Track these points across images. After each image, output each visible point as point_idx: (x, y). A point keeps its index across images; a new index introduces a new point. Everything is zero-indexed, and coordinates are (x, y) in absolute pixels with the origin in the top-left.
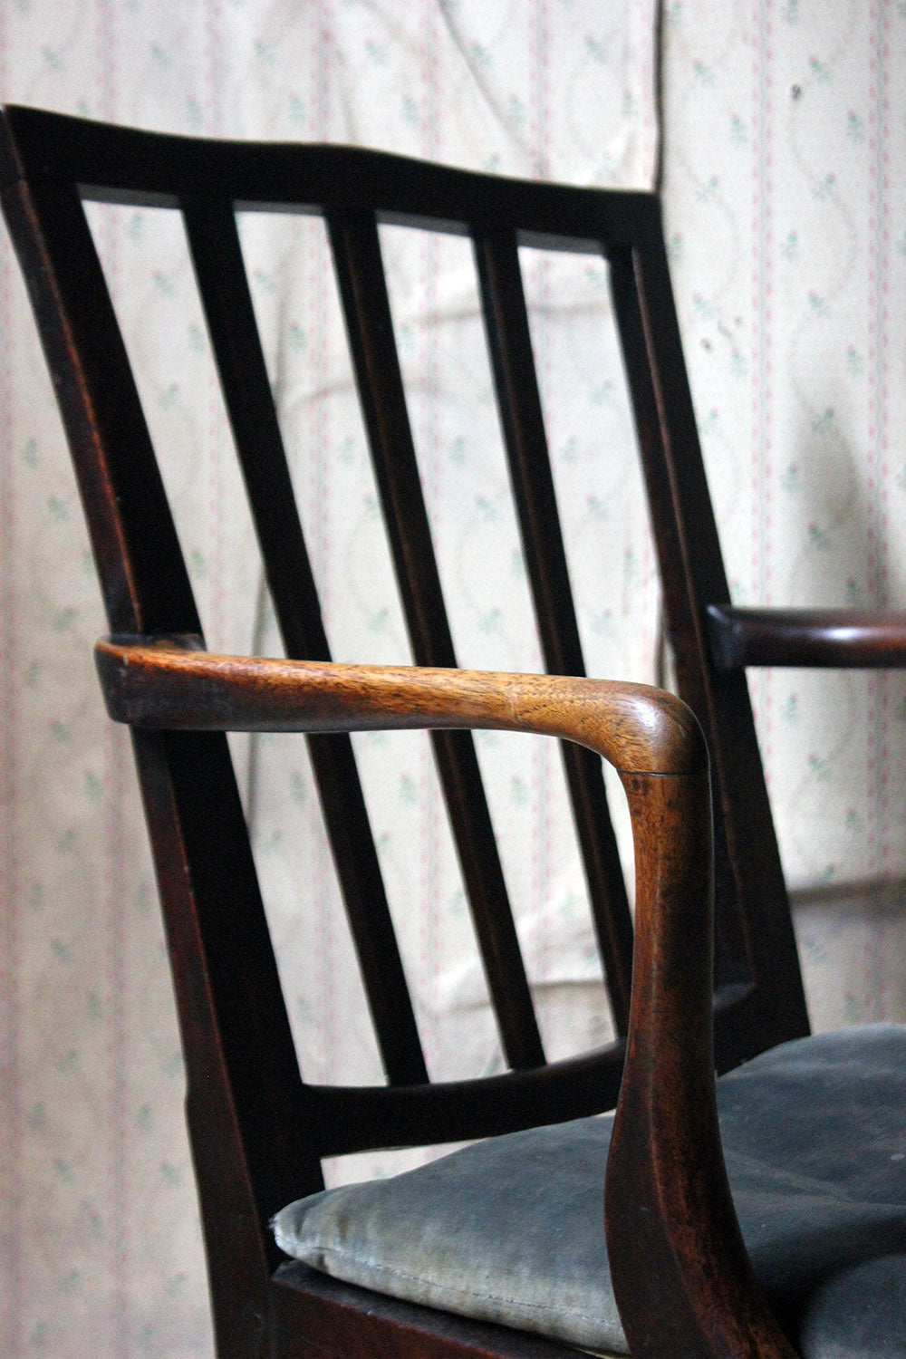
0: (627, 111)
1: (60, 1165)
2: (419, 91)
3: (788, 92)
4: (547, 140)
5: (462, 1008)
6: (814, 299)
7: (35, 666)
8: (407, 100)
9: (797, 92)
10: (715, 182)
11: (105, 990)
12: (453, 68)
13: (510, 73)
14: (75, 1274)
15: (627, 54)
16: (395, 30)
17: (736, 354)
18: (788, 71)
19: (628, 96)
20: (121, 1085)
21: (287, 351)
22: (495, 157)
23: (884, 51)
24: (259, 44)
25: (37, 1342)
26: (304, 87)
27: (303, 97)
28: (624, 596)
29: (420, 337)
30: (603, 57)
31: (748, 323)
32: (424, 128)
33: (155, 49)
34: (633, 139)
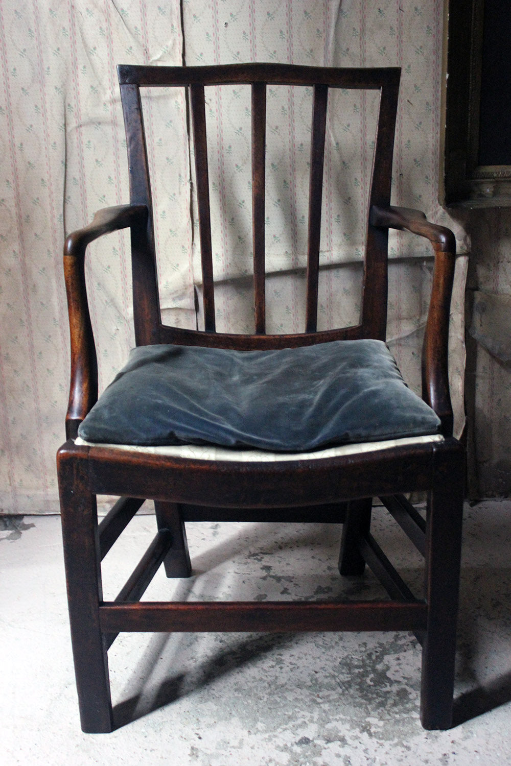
0: (173, 31)
1: (15, 371)
2: (104, 25)
3: (223, 24)
4: (147, 41)
8: (101, 28)
9: (226, 24)
10: (201, 54)
11: (24, 318)
12: (115, 17)
13: (134, 18)
14: (23, 403)
15: (171, 12)
16: (96, 6)
17: (211, 111)
18: (223, 18)
19: (172, 26)
20: (32, 346)
21: (67, 113)
22: (131, 48)
23: (254, 11)
24: (50, 10)
25: (13, 423)
26: (67, 25)
27: (67, 28)
28: (179, 189)
29: (110, 107)
30: (164, 13)
31: (214, 101)
32: (107, 38)
33: (16, 12)
34: (175, 41)
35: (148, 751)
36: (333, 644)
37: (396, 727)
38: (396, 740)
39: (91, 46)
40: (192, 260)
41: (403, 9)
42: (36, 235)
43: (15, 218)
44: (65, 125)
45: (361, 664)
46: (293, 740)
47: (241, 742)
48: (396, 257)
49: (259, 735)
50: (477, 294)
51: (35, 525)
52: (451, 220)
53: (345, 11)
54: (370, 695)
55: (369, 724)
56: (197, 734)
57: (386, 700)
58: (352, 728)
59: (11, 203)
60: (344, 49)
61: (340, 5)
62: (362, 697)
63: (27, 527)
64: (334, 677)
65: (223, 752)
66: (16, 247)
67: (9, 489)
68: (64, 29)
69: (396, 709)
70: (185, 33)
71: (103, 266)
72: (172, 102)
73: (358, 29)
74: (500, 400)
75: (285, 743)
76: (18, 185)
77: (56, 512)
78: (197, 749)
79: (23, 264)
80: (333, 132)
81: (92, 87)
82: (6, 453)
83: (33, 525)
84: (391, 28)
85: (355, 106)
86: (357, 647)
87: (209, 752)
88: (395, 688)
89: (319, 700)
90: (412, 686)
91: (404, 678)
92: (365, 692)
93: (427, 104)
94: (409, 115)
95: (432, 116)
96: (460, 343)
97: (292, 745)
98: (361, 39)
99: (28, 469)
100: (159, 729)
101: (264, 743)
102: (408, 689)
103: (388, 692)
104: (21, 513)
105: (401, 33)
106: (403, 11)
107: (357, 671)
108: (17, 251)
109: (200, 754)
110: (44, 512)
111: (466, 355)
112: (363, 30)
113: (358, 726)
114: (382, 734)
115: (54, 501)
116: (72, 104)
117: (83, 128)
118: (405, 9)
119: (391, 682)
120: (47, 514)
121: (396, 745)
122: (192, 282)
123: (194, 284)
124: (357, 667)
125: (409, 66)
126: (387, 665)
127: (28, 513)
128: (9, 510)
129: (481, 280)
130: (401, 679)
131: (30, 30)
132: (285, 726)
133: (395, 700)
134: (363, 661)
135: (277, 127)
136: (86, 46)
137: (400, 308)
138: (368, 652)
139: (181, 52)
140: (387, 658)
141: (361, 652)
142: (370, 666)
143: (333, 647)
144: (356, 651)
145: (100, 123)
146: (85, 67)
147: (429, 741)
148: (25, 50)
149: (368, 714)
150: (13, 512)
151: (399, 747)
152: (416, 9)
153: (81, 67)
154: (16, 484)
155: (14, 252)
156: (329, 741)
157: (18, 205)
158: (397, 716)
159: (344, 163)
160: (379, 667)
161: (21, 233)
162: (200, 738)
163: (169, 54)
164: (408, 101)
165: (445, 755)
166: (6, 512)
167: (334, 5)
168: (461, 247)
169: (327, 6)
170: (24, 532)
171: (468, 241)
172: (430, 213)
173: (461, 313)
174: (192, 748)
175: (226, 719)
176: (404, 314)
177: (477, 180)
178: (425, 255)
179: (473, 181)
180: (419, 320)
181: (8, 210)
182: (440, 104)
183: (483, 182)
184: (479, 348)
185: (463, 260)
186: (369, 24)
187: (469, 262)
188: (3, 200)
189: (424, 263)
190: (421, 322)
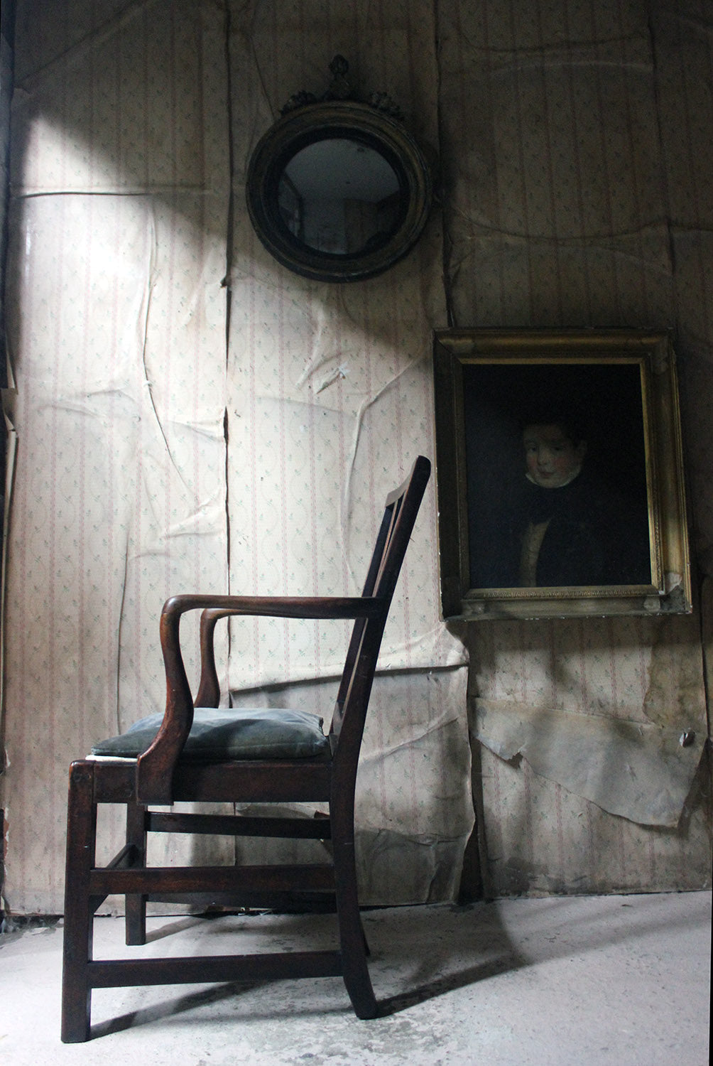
0: (219, 483)
2: (164, 478)
3: (260, 478)
4: (198, 491)
6: (267, 531)
8: (161, 481)
9: (262, 478)
10: (242, 501)
11: (78, 721)
12: (173, 473)
13: (188, 474)
15: (219, 469)
16: (158, 463)
17: (248, 545)
18: (260, 474)
19: (219, 479)
21: (129, 545)
22: (185, 494)
23: (284, 469)
24: (122, 466)
25: (59, 821)
26: (134, 477)
27: (135, 480)
29: (165, 542)
30: (212, 470)
31: (251, 537)
32: (166, 488)
33: (95, 467)
34: (220, 490)
37: (396, 1045)
38: (395, 1053)
39: (152, 493)
40: (228, 670)
42: (94, 647)
43: (77, 633)
44: (126, 555)
46: (297, 1055)
47: (248, 1058)
48: (405, 667)
49: (265, 1053)
50: (478, 700)
52: (451, 636)
53: (357, 469)
55: (372, 1045)
56: (207, 1053)
57: (389, 1028)
58: (354, 1046)
59: (76, 619)
60: (357, 498)
61: (353, 465)
62: (367, 1027)
66: (76, 658)
67: (48, 888)
68: (132, 480)
70: (229, 485)
71: (151, 676)
72: (216, 538)
73: (368, 483)
74: (506, 799)
75: (289, 1057)
76: (83, 605)
79: (81, 671)
80: (350, 564)
81: (151, 525)
82: (49, 851)
84: (395, 482)
89: (326, 1030)
90: (415, 1019)
93: (426, 541)
95: (431, 550)
97: (296, 1058)
98: (370, 490)
101: (269, 1057)
102: (411, 1021)
103: (392, 1024)
104: (57, 913)
106: (404, 470)
108: (76, 661)
111: (470, 754)
112: (372, 484)
113: (361, 1045)
114: (383, 1050)
116: (134, 539)
117: (141, 559)
118: (405, 468)
121: (396, 1056)
122: (227, 690)
123: (229, 691)
128: (46, 910)
129: (481, 688)
131: (104, 481)
132: (290, 1047)
135: (302, 559)
136: (148, 493)
137: (411, 714)
139: (225, 499)
145: (155, 555)
146: (146, 510)
147: (426, 1053)
148: (99, 496)
149: (371, 1037)
150: (49, 913)
151: (397, 1058)
153: (143, 509)
154: (55, 883)
155: (74, 661)
156: (331, 1055)
157: (80, 621)
158: (399, 1038)
159: (359, 588)
161: (82, 645)
162: (209, 1054)
163: (216, 501)
165: (439, 1061)
166: (43, 913)
167: (348, 465)
168: (461, 658)
169: (342, 465)
170: (57, 929)
171: (467, 652)
172: (433, 631)
173: (465, 716)
174: (201, 1061)
175: (236, 1043)
176: (415, 720)
177: (470, 600)
178: (430, 666)
179: (466, 600)
180: (428, 725)
181: (72, 625)
182: (436, 541)
183: (475, 602)
184: (483, 750)
185: (463, 670)
186: (376, 480)
187: (469, 671)
188: (69, 617)
189: (431, 673)
190: (430, 726)
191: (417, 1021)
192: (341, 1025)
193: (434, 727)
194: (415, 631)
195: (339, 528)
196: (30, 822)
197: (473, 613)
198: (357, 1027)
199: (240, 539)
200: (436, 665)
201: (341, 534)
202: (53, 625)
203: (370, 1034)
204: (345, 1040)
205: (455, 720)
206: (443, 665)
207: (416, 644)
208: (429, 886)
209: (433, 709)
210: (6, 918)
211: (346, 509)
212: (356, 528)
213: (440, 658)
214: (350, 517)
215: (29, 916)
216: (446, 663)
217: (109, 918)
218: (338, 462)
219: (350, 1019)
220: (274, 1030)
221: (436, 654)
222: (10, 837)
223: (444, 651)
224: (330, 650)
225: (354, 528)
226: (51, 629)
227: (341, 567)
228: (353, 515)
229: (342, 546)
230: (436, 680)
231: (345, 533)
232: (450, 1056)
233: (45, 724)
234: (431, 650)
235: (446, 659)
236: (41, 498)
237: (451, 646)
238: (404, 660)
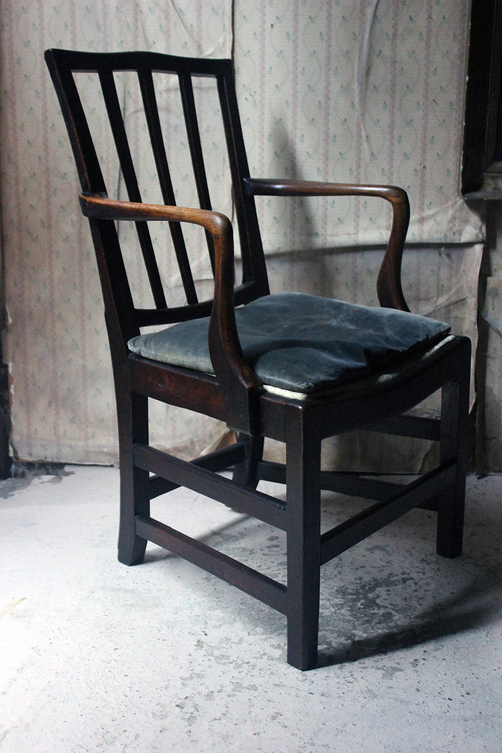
0: (224, 29)
1: (66, 330)
2: (164, 22)
3: (270, 25)
4: (201, 38)
5: (177, 286)
6: (276, 86)
7: (56, 190)
8: (161, 25)
9: (272, 25)
10: (249, 52)
11: (78, 281)
12: (174, 16)
13: (190, 17)
14: (71, 359)
15: (224, 14)
16: (157, 5)
17: (254, 102)
18: (270, 20)
19: (224, 25)
20: (83, 308)
21: (127, 99)
22: (186, 43)
23: (296, 15)
24: (117, 8)
25: (61, 377)
26: (130, 20)
27: (131, 24)
28: (223, 171)
29: (165, 95)
30: (217, 14)
31: (258, 93)
32: (166, 33)
33: (87, 8)
34: (225, 38)
35: (161, 640)
36: (333, 577)
41: (432, 17)
43: (74, 192)
44: (124, 109)
45: (355, 592)
47: (241, 640)
48: (415, 242)
49: (257, 637)
50: (489, 279)
51: (75, 472)
52: (469, 211)
53: (379, 17)
54: (359, 615)
56: (204, 632)
57: (372, 619)
58: (339, 636)
59: (72, 177)
60: (378, 52)
61: (375, 11)
62: (352, 616)
63: (67, 474)
64: (329, 600)
65: (225, 645)
66: (74, 217)
67: (54, 438)
68: (128, 24)
69: (379, 626)
70: (236, 32)
73: (390, 34)
75: (278, 643)
77: (95, 462)
78: (202, 642)
79: (80, 232)
80: (364, 126)
82: (53, 405)
83: (73, 473)
84: (421, 34)
85: (385, 103)
86: (353, 580)
87: (212, 645)
88: (382, 611)
90: (397, 611)
91: (391, 604)
92: (355, 612)
93: (451, 103)
94: (434, 112)
95: (455, 114)
96: (473, 326)
98: (392, 43)
99: (72, 421)
100: (171, 626)
101: (261, 642)
102: (393, 612)
103: (375, 614)
104: (63, 461)
105: (429, 39)
106: (432, 19)
107: (350, 597)
108: (75, 221)
109: (204, 645)
110: (83, 462)
111: (477, 335)
112: (395, 35)
115: (93, 452)
116: (132, 92)
117: (140, 114)
118: (434, 17)
119: (379, 607)
120: (86, 463)
124: (351, 594)
125: (436, 69)
126: (377, 594)
127: (69, 462)
128: (52, 459)
129: (495, 267)
130: (388, 605)
131: (98, 24)
132: (281, 632)
133: (380, 620)
134: (357, 590)
136: (146, 39)
137: (418, 290)
138: (363, 584)
139: (231, 49)
140: (378, 590)
141: (356, 584)
142: (362, 595)
143: (332, 579)
144: (352, 582)
148: (92, 42)
149: (355, 628)
150: (55, 460)
152: (444, 18)
154: (61, 434)
155: (72, 221)
159: (372, 154)
160: (371, 595)
162: (206, 635)
163: (220, 50)
164: (434, 100)
165: (416, 660)
166: (49, 460)
167: (370, 12)
168: (477, 236)
169: (363, 13)
170: (64, 478)
171: (484, 229)
172: (450, 203)
173: (474, 296)
174: (199, 641)
175: (230, 623)
176: (422, 296)
177: (493, 174)
178: (444, 241)
179: (489, 174)
180: (436, 302)
181: (69, 184)
182: (462, 104)
183: (498, 177)
184: (491, 330)
185: (479, 249)
186: (401, 30)
187: (484, 249)
188: (65, 174)
189: (443, 249)
190: (438, 303)
191: (398, 613)
192: (327, 611)
193: (441, 304)
194: (430, 203)
195: (355, 85)
196: (33, 376)
197: (496, 188)
198: (343, 615)
199: (246, 95)
200: (448, 241)
201: (357, 92)
202: (48, 183)
203: (354, 624)
204: (331, 628)
205: (464, 299)
206: (457, 241)
207: (430, 217)
208: (422, 457)
209: (442, 286)
210: (15, 463)
211: (364, 65)
212: (374, 86)
213: (454, 233)
214: (368, 73)
215: (36, 462)
216: (460, 239)
217: (112, 468)
218: (358, 7)
219: (336, 605)
220: (266, 612)
221: (451, 229)
222: (15, 390)
223: (460, 226)
224: (339, 219)
225: (372, 86)
226: (48, 186)
227: (354, 131)
228: (372, 71)
229: (357, 106)
230: (449, 256)
231: (361, 92)
232: (426, 657)
233: (44, 283)
234: (446, 224)
235: (460, 235)
236: (29, 42)
237: (467, 221)
238: (416, 234)
